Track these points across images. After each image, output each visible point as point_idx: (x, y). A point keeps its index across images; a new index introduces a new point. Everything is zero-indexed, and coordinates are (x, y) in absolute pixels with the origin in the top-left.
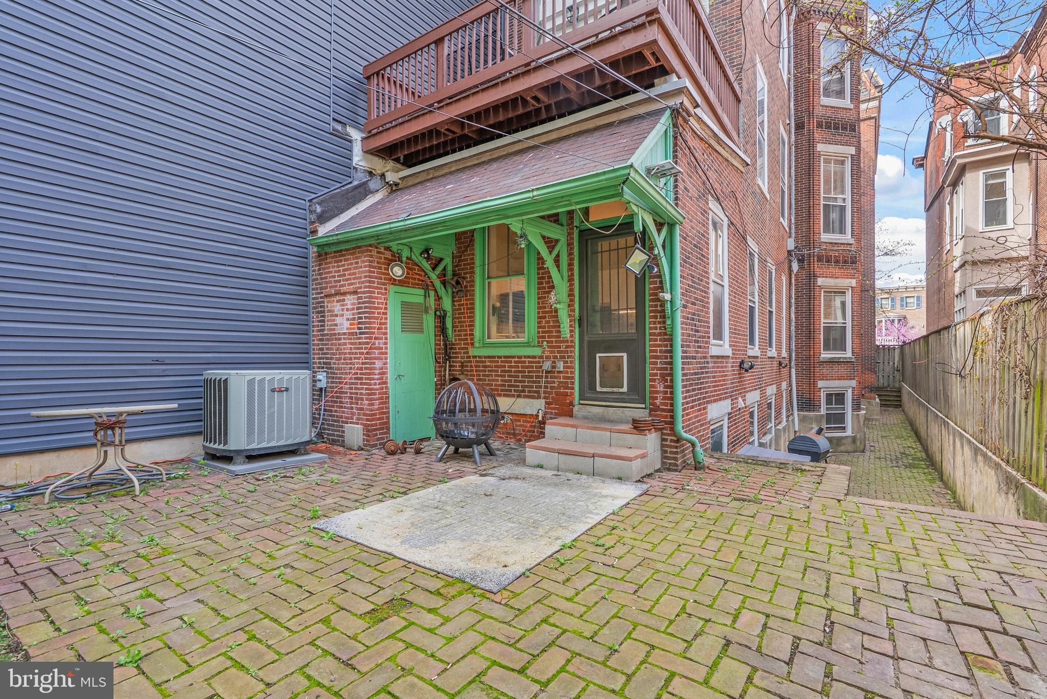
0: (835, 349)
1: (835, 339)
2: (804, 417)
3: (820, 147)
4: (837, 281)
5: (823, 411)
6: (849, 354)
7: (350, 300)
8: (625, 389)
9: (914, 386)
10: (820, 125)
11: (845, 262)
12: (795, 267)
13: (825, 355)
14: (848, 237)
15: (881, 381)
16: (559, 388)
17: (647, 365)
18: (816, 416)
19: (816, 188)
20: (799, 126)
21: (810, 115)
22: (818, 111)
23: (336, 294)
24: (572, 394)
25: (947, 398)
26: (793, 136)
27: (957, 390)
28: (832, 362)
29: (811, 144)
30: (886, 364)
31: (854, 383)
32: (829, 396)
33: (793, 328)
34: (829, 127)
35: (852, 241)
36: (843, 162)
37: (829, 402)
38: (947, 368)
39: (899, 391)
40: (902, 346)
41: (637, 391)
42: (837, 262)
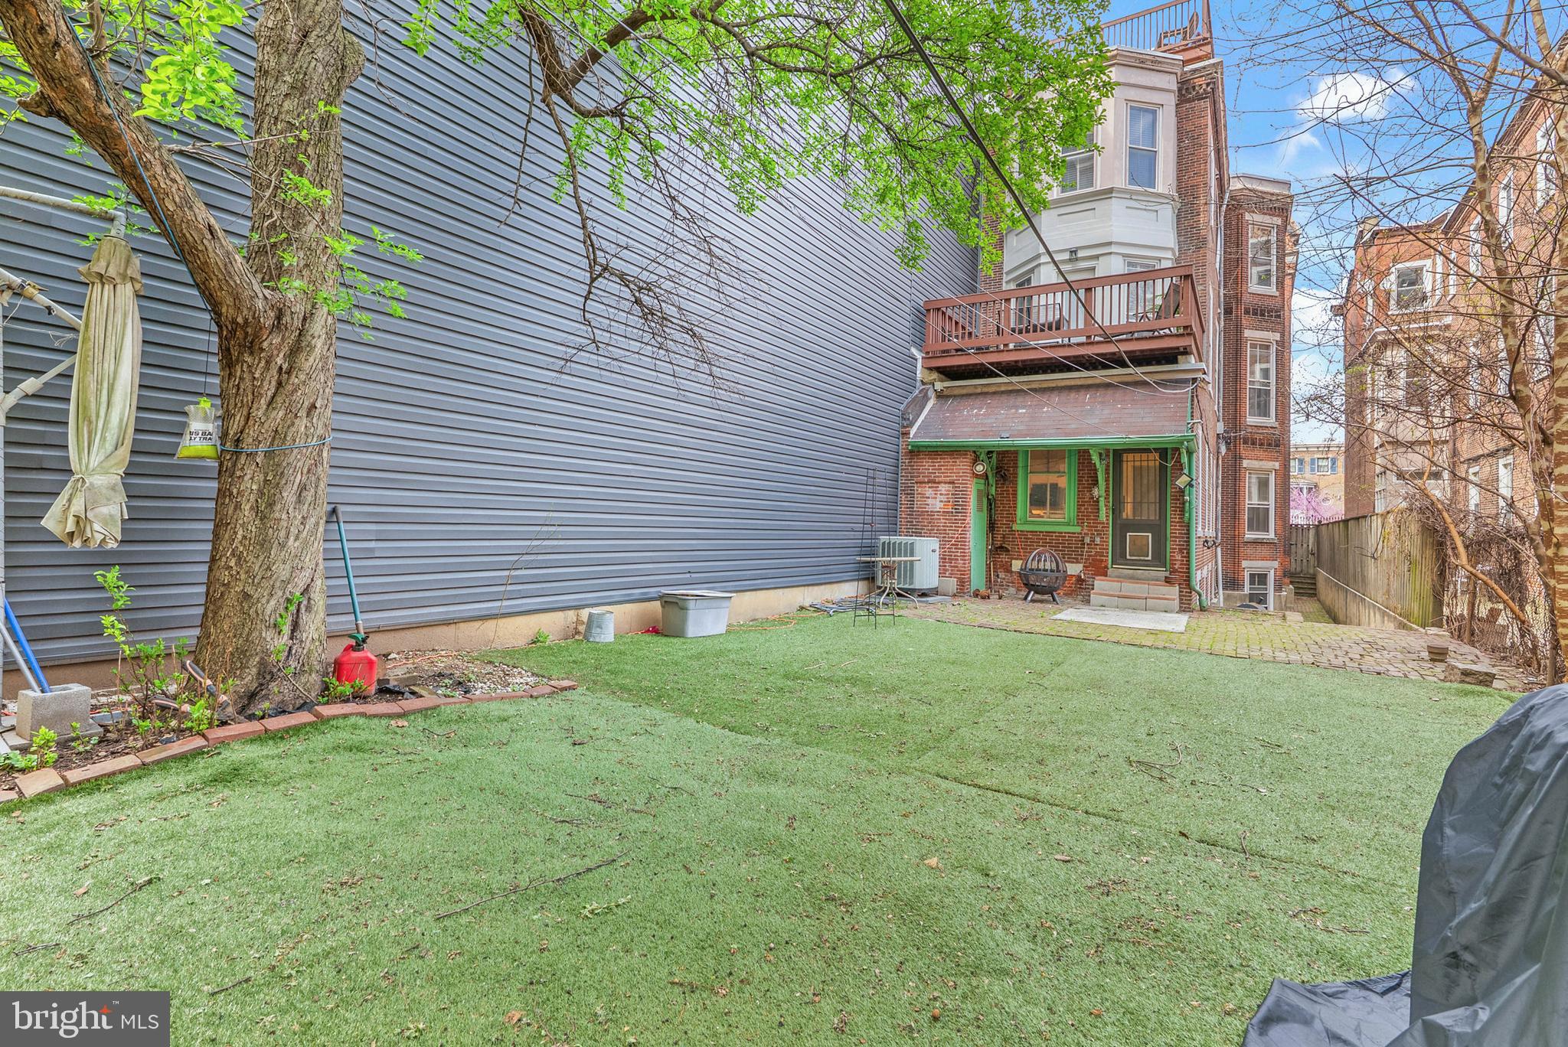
0: (1258, 530)
1: (1259, 519)
2: (1229, 595)
3: (1247, 333)
4: (1261, 463)
5: (1247, 591)
6: (1271, 535)
7: (943, 488)
8: (1150, 558)
9: (1333, 570)
10: (1247, 312)
11: (1270, 445)
12: (1223, 449)
13: (1250, 536)
14: (1271, 421)
15: (1294, 566)
16: (1096, 555)
17: (1168, 543)
18: (1241, 595)
19: (1243, 372)
20: (1228, 311)
21: (1239, 300)
22: (1247, 298)
23: (929, 482)
24: (1107, 561)
25: (1364, 578)
26: (1222, 323)
27: (1372, 571)
28: (1256, 542)
29: (1238, 330)
30: (1299, 546)
31: (1276, 564)
32: (1252, 576)
33: (1219, 508)
34: (1256, 314)
35: (1276, 425)
36: (1268, 347)
37: (1252, 582)
38: (1365, 552)
39: (1314, 577)
40: (1317, 526)
41: (1159, 559)
42: (1261, 444)
